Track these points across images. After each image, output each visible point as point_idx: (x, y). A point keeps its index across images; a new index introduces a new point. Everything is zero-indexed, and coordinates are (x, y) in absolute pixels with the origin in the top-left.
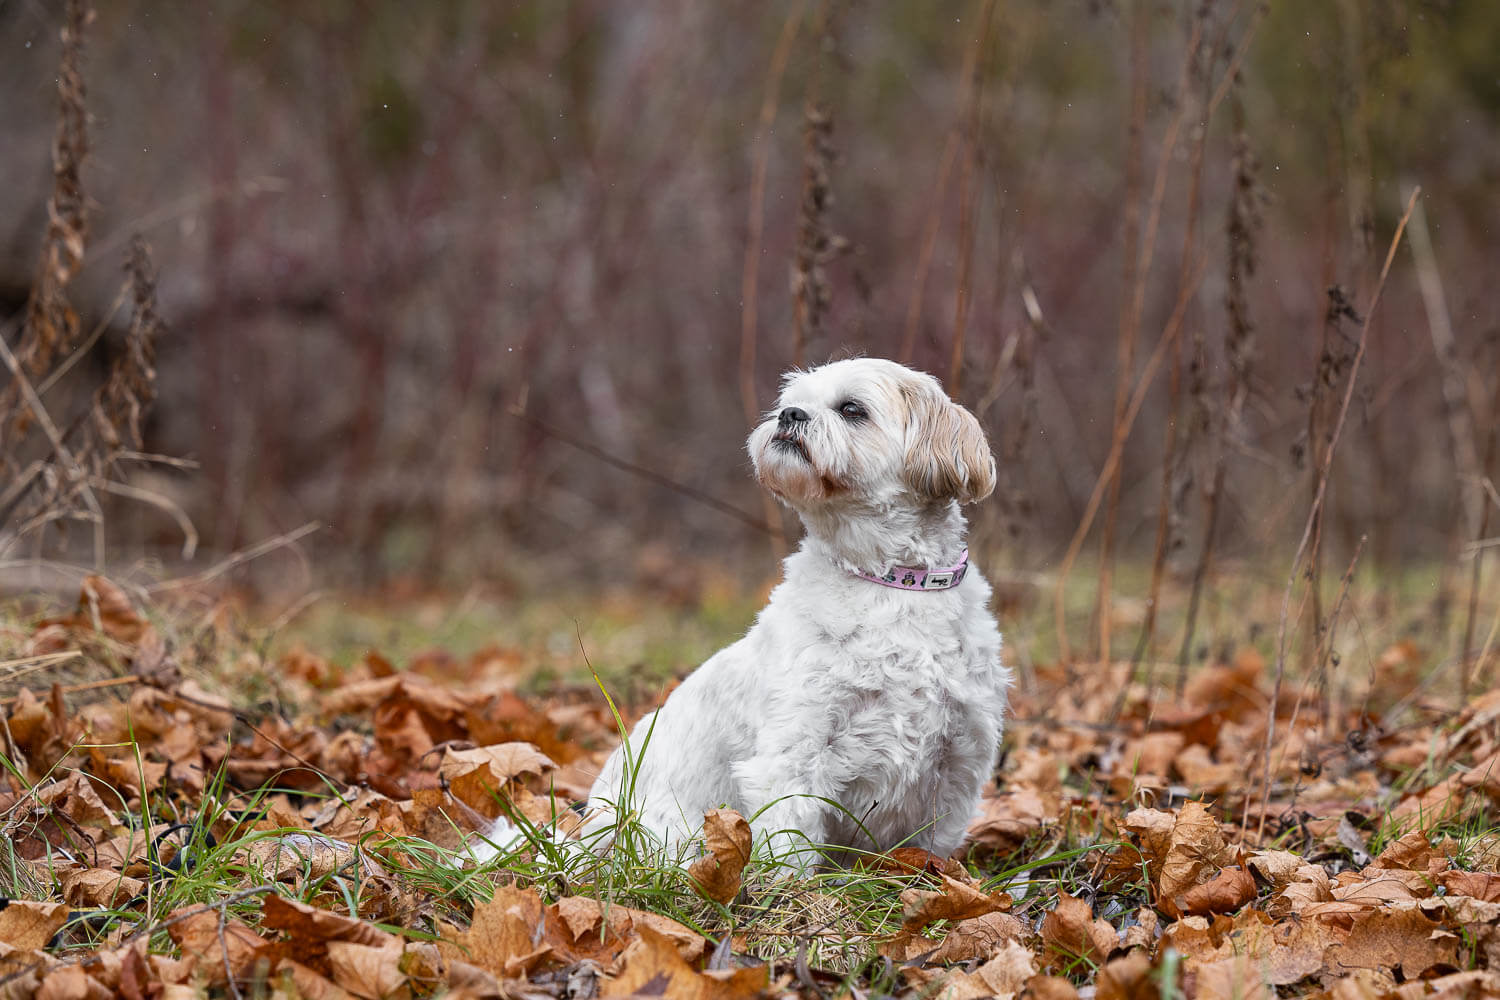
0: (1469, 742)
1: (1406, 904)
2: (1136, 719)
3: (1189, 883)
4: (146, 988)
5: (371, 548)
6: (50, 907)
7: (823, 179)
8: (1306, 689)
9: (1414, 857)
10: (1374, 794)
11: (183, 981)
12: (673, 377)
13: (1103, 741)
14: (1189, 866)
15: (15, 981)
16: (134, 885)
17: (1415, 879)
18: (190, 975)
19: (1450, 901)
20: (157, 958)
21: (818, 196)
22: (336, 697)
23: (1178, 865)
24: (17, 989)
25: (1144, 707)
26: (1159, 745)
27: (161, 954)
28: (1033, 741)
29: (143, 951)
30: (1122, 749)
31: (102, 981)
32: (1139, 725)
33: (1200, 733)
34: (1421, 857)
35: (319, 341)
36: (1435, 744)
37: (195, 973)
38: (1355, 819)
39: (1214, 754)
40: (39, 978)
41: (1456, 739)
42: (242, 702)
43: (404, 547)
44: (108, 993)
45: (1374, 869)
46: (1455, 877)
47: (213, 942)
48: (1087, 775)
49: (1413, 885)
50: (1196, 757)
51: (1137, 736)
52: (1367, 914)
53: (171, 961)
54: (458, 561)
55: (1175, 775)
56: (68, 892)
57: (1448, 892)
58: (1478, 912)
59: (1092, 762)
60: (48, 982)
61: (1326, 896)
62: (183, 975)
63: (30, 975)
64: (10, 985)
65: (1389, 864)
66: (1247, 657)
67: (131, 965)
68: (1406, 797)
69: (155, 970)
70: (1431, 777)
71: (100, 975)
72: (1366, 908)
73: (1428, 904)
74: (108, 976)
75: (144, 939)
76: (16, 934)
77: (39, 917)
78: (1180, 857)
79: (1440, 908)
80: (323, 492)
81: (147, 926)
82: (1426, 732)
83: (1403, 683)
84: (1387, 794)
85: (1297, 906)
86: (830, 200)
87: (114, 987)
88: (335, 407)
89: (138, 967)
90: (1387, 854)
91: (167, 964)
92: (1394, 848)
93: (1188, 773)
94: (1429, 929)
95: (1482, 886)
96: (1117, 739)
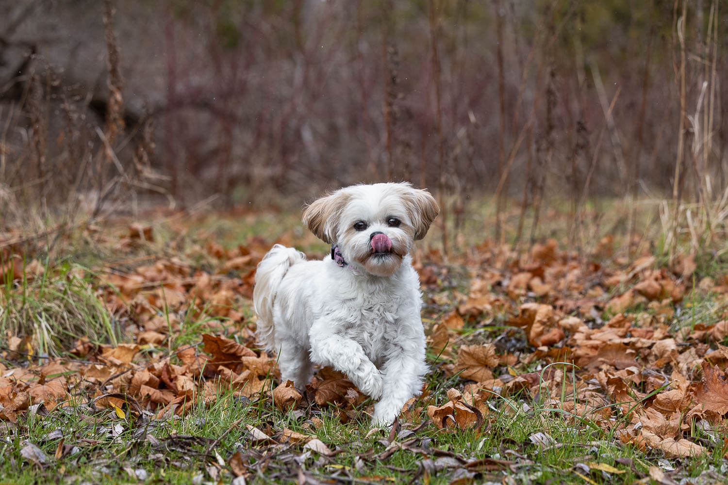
0: (635, 277)
1: (618, 341)
2: (514, 267)
3: (541, 334)
4: (170, 376)
5: (228, 193)
6: (133, 346)
7: (395, 73)
8: (574, 253)
9: (620, 324)
10: (601, 295)
11: (184, 374)
12: (333, 129)
13: (503, 276)
14: (541, 328)
15: (124, 375)
16: (162, 337)
17: (621, 331)
18: (186, 372)
19: (633, 340)
20: (174, 366)
21: (393, 79)
22: (229, 264)
23: (538, 327)
24: (125, 378)
25: (517, 263)
26: (523, 278)
27: (175, 364)
28: (478, 276)
29: (168, 363)
30: (510, 279)
31: (154, 374)
32: (516, 270)
33: (538, 273)
34: (622, 323)
35: (204, 117)
36: (622, 277)
37: (188, 371)
38: (597, 308)
39: (543, 279)
40: (133, 374)
41: (631, 275)
42: (193, 263)
43: (240, 193)
44: (157, 379)
45: (605, 328)
46: (635, 331)
47: (195, 361)
48: (498, 288)
49: (620, 334)
50: (536, 282)
51: (516, 274)
52: (604, 344)
53: (178, 367)
54: (260, 199)
55: (529, 288)
56: (139, 341)
57: (632, 336)
58: (643, 343)
59: (499, 284)
60: (136, 376)
61: (588, 338)
62: (184, 372)
63: (129, 373)
64: (122, 376)
65: (611, 326)
66: (552, 242)
67: (165, 369)
68: (613, 298)
69: (173, 370)
70: (622, 289)
71: (154, 372)
72: (604, 342)
73: (626, 340)
74: (156, 372)
75: (168, 359)
76: (121, 356)
77: (129, 350)
78: (538, 325)
79: (630, 342)
80: (210, 173)
81: (168, 354)
82: (619, 272)
83: (608, 250)
84: (606, 296)
85: (579, 342)
86: (398, 80)
87: (159, 376)
88: (212, 143)
89: (168, 369)
90: (611, 322)
91: (178, 369)
92: (613, 320)
93: (535, 288)
94: (625, 350)
95: (644, 334)
96: (508, 274)
